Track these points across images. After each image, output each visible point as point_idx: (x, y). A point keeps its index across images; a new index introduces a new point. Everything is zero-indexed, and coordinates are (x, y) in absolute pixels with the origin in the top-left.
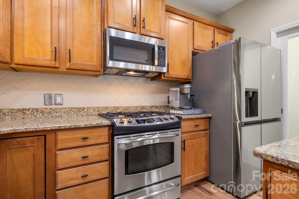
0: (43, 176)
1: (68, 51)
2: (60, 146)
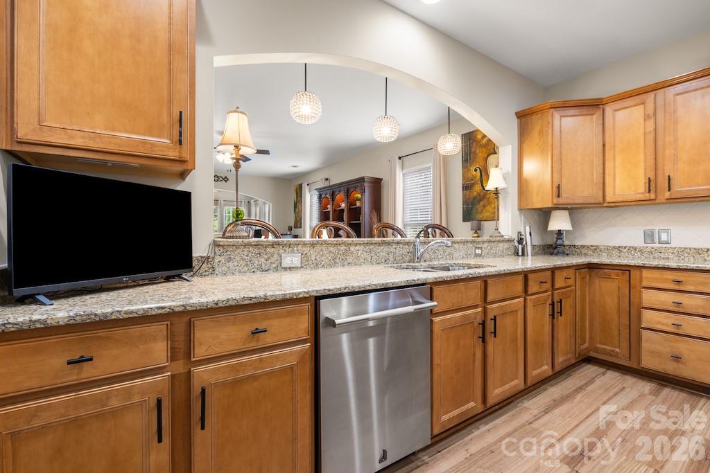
0: (628, 310)
1: (667, 178)
2: (645, 284)
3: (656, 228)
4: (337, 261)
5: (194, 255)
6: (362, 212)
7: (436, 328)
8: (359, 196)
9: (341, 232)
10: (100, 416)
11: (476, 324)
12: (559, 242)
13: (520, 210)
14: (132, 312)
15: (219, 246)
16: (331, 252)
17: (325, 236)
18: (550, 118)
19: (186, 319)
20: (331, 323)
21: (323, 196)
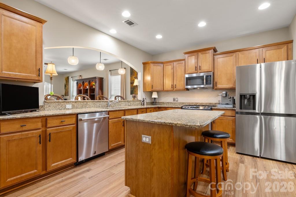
1: (175, 85)
3: (175, 97)
4: (84, 107)
5: (39, 105)
6: (95, 90)
7: (110, 122)
8: (94, 84)
9: (85, 98)
10: (26, 138)
11: (122, 122)
12: (155, 101)
13: (144, 91)
14: (34, 116)
15: (46, 102)
16: (81, 104)
17: (80, 99)
18: (150, 66)
19: (45, 118)
20: (81, 120)
21: (79, 83)
